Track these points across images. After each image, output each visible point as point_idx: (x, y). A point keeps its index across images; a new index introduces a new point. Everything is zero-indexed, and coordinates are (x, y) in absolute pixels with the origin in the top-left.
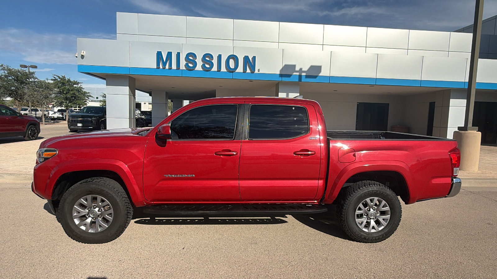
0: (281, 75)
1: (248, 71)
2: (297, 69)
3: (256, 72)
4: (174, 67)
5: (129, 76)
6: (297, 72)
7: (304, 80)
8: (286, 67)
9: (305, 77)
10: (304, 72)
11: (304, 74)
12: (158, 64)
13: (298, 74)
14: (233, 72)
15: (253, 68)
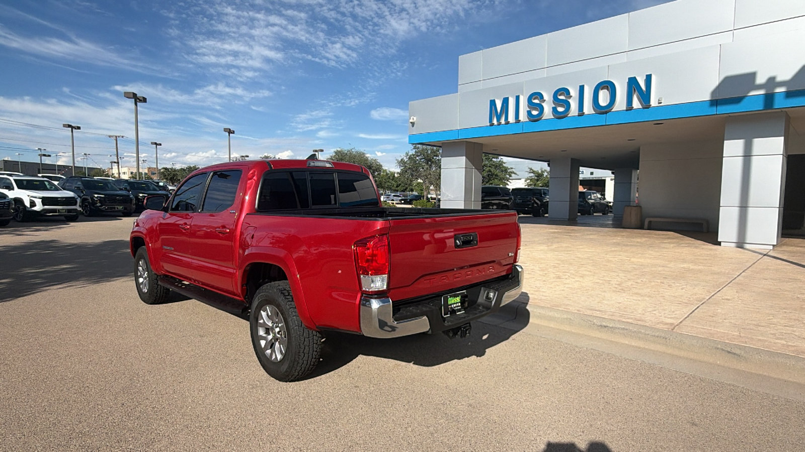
0: (714, 102)
1: (636, 104)
2: (761, 80)
3: (653, 102)
4: (511, 119)
5: (466, 141)
6: (760, 87)
7: (780, 103)
8: (728, 81)
9: (783, 96)
10: (781, 84)
11: (782, 90)
12: (491, 120)
13: (762, 92)
14: (606, 113)
15: (645, 97)
